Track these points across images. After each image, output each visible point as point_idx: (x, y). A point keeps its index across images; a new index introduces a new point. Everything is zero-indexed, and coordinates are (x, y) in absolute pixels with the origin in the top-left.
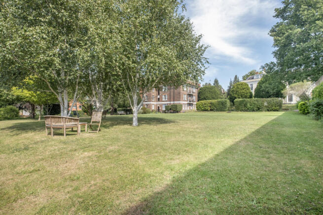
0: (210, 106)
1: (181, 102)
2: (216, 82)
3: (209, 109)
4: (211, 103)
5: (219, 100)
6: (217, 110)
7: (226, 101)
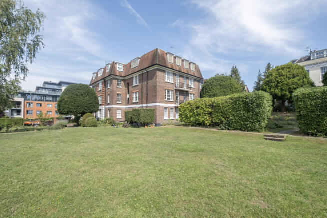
0: (210, 113)
1: (157, 104)
2: (234, 72)
3: (208, 120)
4: (212, 106)
5: (236, 95)
6: (230, 126)
7: (259, 97)
